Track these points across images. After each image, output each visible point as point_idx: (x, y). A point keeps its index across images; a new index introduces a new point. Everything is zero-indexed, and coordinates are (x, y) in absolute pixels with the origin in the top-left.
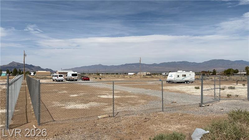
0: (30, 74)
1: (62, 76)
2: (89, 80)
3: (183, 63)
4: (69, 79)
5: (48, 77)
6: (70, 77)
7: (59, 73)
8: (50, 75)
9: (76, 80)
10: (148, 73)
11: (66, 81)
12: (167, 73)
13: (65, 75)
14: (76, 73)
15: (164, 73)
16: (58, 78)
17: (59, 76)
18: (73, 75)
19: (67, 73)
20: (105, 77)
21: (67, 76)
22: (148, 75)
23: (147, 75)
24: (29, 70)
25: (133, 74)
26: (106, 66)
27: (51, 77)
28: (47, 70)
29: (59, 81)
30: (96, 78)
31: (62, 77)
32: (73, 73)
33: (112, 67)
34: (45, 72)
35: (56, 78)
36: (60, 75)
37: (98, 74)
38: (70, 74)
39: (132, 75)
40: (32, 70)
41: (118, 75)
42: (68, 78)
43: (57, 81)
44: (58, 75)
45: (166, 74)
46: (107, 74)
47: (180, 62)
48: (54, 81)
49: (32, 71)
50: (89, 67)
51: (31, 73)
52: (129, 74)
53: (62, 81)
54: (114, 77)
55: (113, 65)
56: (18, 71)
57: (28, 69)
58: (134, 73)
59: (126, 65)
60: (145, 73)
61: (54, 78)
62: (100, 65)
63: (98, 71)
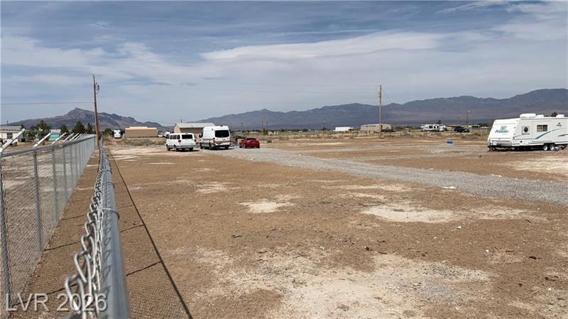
0: (113, 133)
1: (190, 137)
2: (258, 147)
3: (462, 102)
4: (208, 146)
5: (153, 140)
6: (210, 140)
7: (182, 130)
8: (158, 137)
9: (227, 147)
10: (385, 126)
11: (199, 149)
12: (434, 125)
13: (198, 135)
14: (225, 128)
15: (427, 126)
16: (180, 141)
17: (184, 137)
18: (219, 134)
19: (202, 129)
20: (288, 139)
21: (204, 137)
22: (387, 131)
23: (382, 131)
24: (110, 126)
25: (347, 129)
26: (280, 114)
27: (161, 140)
28: (148, 124)
29: (183, 150)
30: (271, 142)
31: (190, 140)
32: (219, 128)
33: (293, 114)
34: (146, 128)
35: (175, 142)
36: (184, 134)
37: (264, 131)
38: (209, 132)
39: (346, 132)
40: (117, 125)
42: (205, 141)
43: (178, 150)
44: (181, 134)
45: (431, 127)
47: (455, 98)
48: (169, 149)
49: (116, 128)
50: (240, 116)
51: (115, 131)
52: (338, 129)
53: (191, 150)
54: (307, 137)
55: (294, 111)
56: (86, 127)
57: (109, 124)
58: (349, 128)
59: (325, 109)
60: (377, 127)
61: (171, 142)
62: (265, 112)
63: (265, 124)
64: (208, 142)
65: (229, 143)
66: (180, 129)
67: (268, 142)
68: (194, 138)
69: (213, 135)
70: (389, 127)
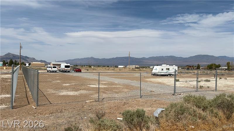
0: (25, 64)
3: (170, 58)
4: (62, 71)
5: (43, 68)
7: (53, 65)
9: (69, 72)
10: (137, 66)
11: (59, 72)
13: (59, 67)
14: (69, 65)
16: (52, 69)
18: (66, 67)
19: (61, 64)
20: (96, 69)
22: (137, 68)
23: (135, 68)
24: (23, 61)
25: (122, 67)
26: (98, 59)
27: (45, 68)
28: (41, 61)
29: (53, 72)
30: (88, 70)
32: (66, 65)
33: (104, 60)
34: (40, 63)
35: (50, 69)
37: (89, 66)
39: (122, 68)
40: (27, 61)
41: (108, 67)
43: (51, 72)
44: (52, 66)
46: (99, 66)
47: (167, 56)
48: (48, 71)
50: (82, 59)
51: (26, 64)
52: (119, 67)
53: (56, 72)
54: (105, 69)
55: (104, 58)
56: (14, 62)
57: (24, 60)
58: (124, 66)
59: (117, 58)
60: (134, 66)
61: (48, 69)
62: (92, 58)
63: (90, 63)
64: (62, 69)
65: (70, 70)
66: (53, 64)
67: (87, 70)
68: (57, 68)
69: (64, 67)
70: (138, 66)
